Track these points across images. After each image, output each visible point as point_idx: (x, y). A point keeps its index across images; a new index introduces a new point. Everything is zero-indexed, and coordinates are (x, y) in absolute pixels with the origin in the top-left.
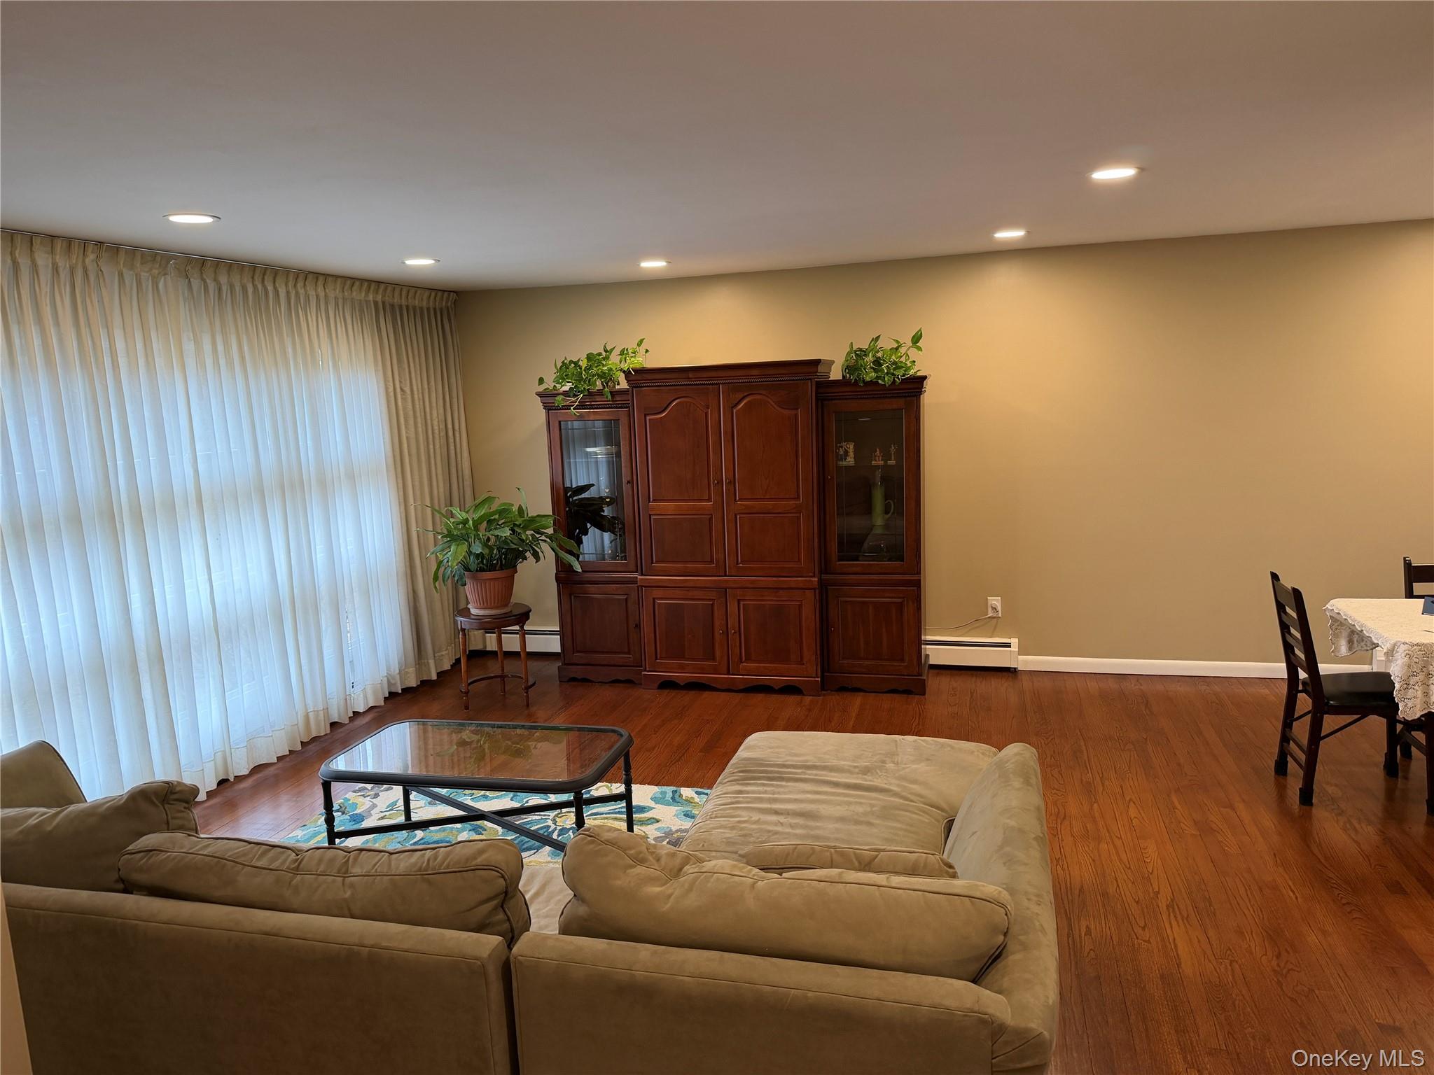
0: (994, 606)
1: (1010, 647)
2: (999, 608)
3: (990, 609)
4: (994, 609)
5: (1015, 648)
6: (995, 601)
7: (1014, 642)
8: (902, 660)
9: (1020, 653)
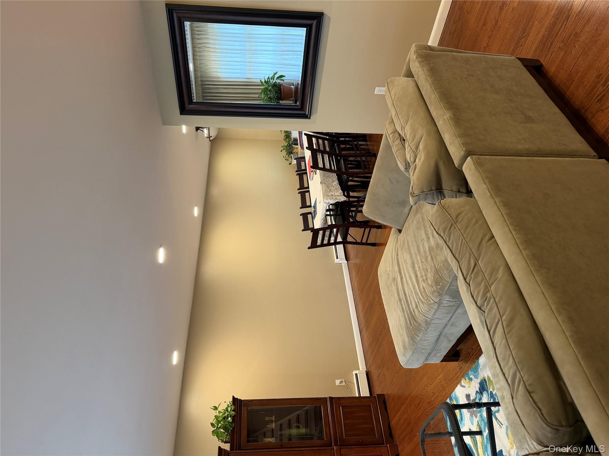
0: (340, 382)
1: (357, 374)
2: (341, 380)
3: (342, 384)
4: (341, 382)
5: (357, 372)
6: (337, 382)
7: (354, 372)
8: (370, 406)
9: (359, 369)
